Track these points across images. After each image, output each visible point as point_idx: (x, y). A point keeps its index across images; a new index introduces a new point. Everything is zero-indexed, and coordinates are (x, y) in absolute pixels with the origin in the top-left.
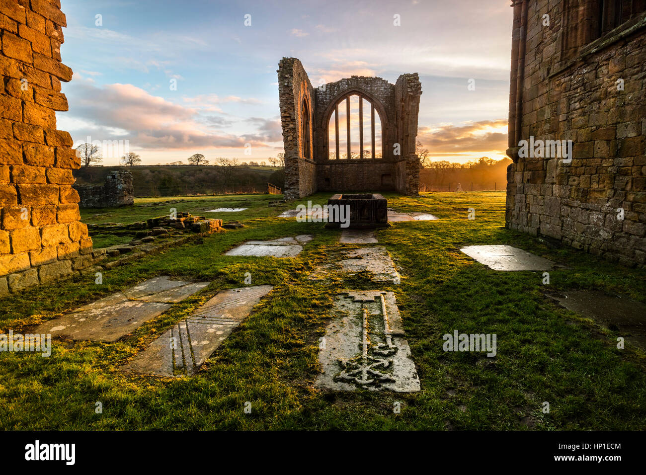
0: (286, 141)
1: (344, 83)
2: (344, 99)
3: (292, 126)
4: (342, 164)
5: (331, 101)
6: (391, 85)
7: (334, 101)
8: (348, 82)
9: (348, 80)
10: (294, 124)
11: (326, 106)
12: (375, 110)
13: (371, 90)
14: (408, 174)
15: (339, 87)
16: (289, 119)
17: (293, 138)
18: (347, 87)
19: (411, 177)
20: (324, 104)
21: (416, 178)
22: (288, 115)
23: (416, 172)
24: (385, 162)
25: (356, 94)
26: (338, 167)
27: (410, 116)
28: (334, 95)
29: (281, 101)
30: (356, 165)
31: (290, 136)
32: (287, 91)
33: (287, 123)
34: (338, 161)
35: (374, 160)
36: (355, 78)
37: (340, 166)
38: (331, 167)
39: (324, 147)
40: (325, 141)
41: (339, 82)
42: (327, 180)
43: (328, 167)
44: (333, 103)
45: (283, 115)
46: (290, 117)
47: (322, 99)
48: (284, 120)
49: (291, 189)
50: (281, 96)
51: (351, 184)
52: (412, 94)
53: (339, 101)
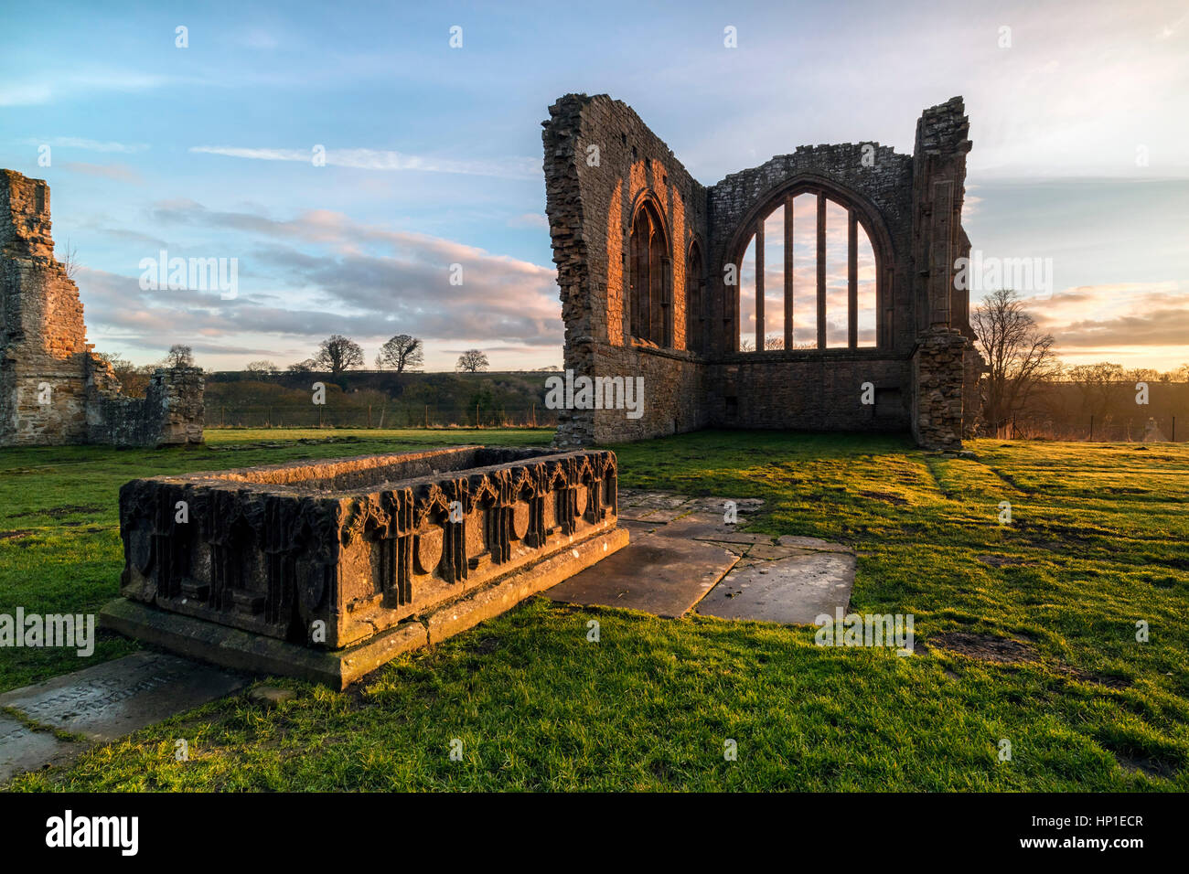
0: (565, 297)
1: (778, 166)
2: (778, 205)
3: (576, 258)
4: (769, 362)
5: (745, 212)
6: (903, 157)
7: (753, 211)
8: (788, 162)
9: (788, 157)
10: (581, 254)
11: (733, 225)
12: (859, 226)
13: (847, 175)
14: (926, 387)
15: (764, 177)
16: (569, 243)
17: (582, 289)
18: (786, 176)
19: (935, 394)
20: (728, 220)
21: (952, 397)
22: (566, 232)
23: (954, 380)
24: (882, 358)
25: (807, 191)
26: (759, 370)
27: (932, 220)
28: (752, 198)
29: (551, 198)
30: (804, 365)
31: (572, 284)
32: (564, 170)
33: (566, 251)
34: (761, 357)
35: (853, 353)
36: (805, 151)
37: (764, 367)
38: (741, 370)
39: (726, 321)
40: (729, 308)
41: (768, 164)
42: (732, 401)
43: (734, 369)
44: (750, 216)
45: (555, 233)
46: (570, 236)
47: (725, 210)
48: (558, 244)
49: (574, 421)
50: (549, 186)
51: (791, 413)
52: (935, 152)
53: (767, 210)
